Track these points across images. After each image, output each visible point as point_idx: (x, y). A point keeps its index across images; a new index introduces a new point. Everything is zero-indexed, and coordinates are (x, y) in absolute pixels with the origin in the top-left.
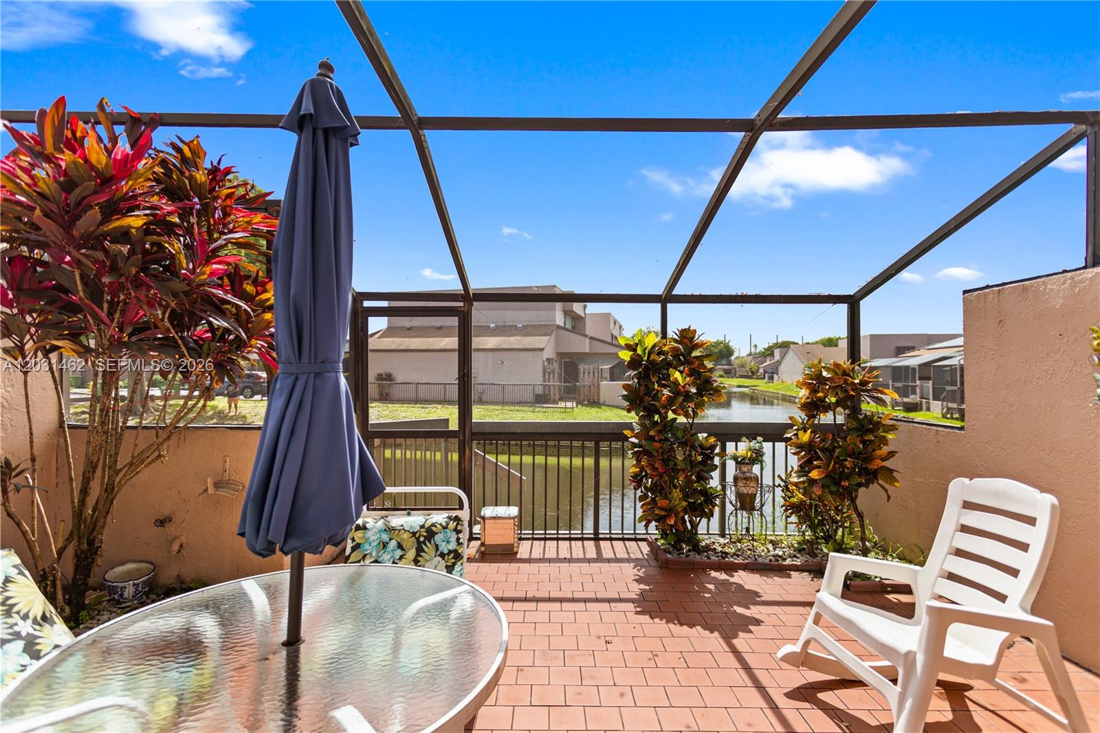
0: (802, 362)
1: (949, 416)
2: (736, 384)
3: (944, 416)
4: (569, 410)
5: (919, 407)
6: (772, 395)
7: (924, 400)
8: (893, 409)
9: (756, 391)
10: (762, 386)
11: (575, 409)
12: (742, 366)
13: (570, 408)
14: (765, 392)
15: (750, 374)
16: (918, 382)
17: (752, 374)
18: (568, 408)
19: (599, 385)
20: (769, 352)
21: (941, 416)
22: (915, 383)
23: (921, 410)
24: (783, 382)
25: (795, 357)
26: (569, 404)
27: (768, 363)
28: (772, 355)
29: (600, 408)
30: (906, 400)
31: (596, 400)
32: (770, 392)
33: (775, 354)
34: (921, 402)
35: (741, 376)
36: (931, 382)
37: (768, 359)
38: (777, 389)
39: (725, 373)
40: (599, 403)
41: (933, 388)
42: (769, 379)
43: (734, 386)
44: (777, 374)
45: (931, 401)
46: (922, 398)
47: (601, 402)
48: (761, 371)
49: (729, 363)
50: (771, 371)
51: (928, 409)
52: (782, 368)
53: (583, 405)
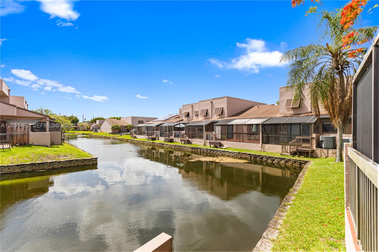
0: (110, 125)
1: (166, 141)
2: (82, 133)
3: (165, 141)
4: (7, 150)
5: (155, 139)
6: (100, 137)
7: (157, 137)
8: (148, 140)
9: (92, 136)
10: (93, 133)
11: (12, 149)
12: (82, 126)
13: (8, 149)
14: (96, 136)
15: (87, 129)
16: (155, 131)
17: (88, 129)
18: (5, 149)
19: (28, 134)
20: (94, 121)
21: (164, 141)
22: (154, 131)
23: (156, 140)
24: (102, 132)
25: (108, 123)
26: (6, 146)
27: (94, 125)
28: (95, 122)
29: (31, 147)
30: (152, 137)
31: (26, 143)
32: (99, 136)
33: (97, 122)
34: (156, 137)
35: (83, 130)
36: (159, 131)
37: (94, 124)
38: (101, 135)
39: (75, 129)
40: (29, 144)
41: (160, 133)
42: (95, 131)
43: (80, 134)
44: (100, 129)
45: (159, 137)
46: (156, 136)
47: (30, 143)
48: (92, 128)
49: (76, 125)
50: (95, 128)
51: (158, 139)
52: (102, 127)
53: (17, 146)
